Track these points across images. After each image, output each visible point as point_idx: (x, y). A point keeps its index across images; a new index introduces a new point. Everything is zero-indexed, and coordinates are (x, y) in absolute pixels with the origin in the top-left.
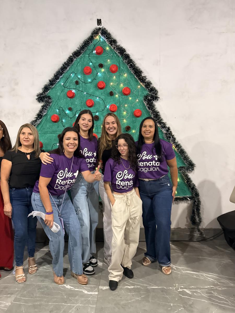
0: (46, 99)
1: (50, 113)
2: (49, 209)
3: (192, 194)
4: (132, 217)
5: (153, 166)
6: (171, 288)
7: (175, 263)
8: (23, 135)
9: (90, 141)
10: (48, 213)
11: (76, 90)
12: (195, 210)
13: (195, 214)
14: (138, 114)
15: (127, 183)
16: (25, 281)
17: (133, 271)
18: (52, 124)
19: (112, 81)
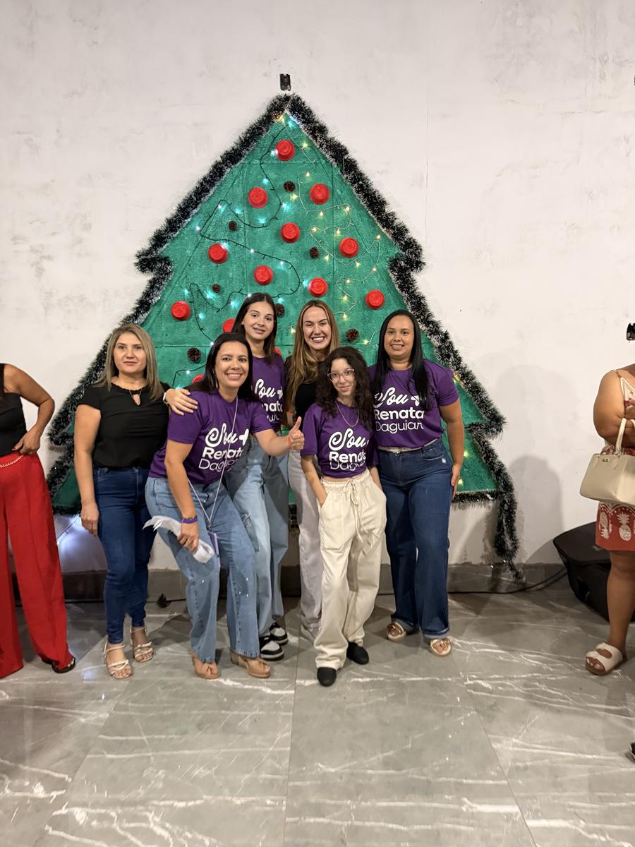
0: (159, 265)
1: (168, 297)
2: (187, 514)
3: (497, 485)
4: (365, 529)
5: (409, 419)
6: (450, 679)
7: (458, 634)
8: (120, 350)
9: (267, 364)
10: (188, 521)
11: (229, 244)
12: (504, 521)
13: (503, 531)
14: (376, 302)
15: (353, 458)
16: (131, 675)
17: (368, 650)
18: (172, 325)
19: (316, 223)
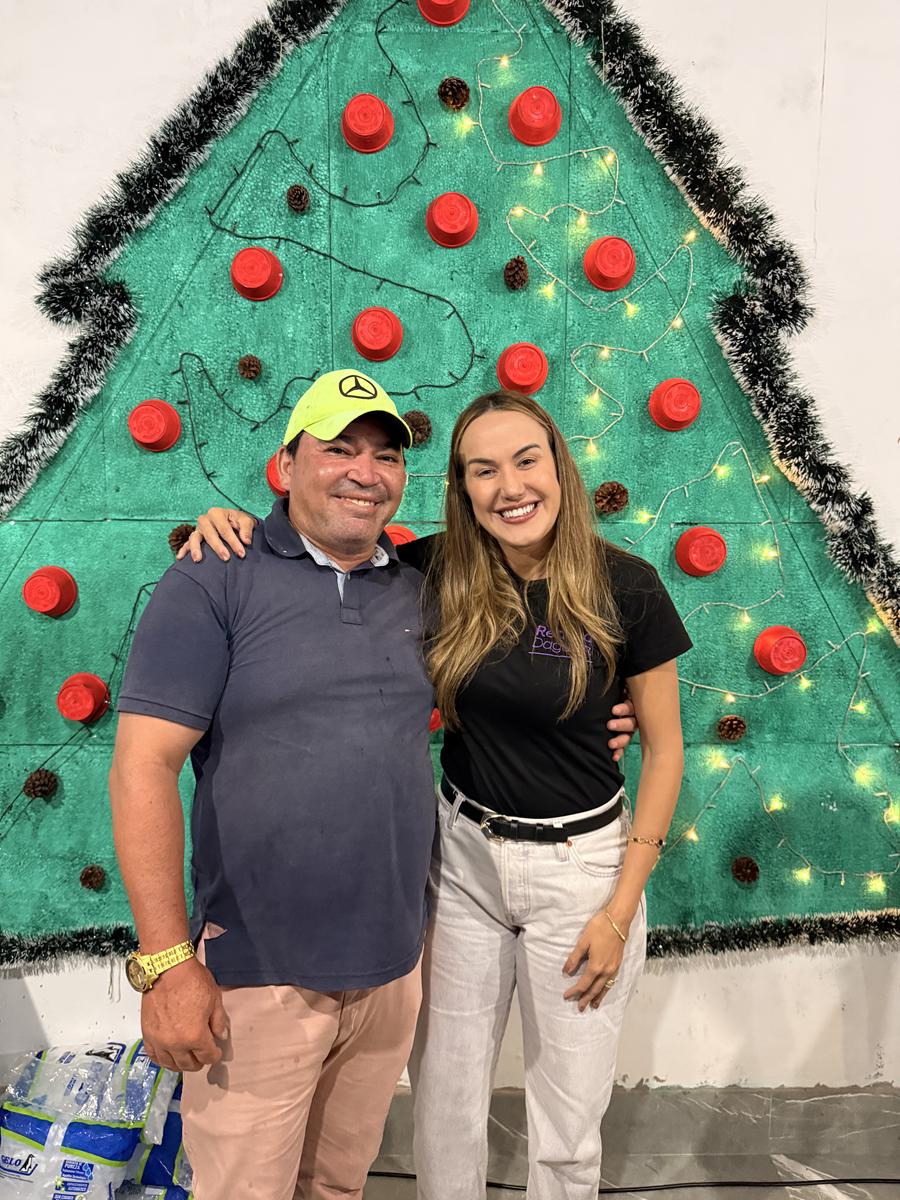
0: (97, 302)
1: (122, 388)
11: (288, 250)
18: (132, 462)
19: (522, 195)
